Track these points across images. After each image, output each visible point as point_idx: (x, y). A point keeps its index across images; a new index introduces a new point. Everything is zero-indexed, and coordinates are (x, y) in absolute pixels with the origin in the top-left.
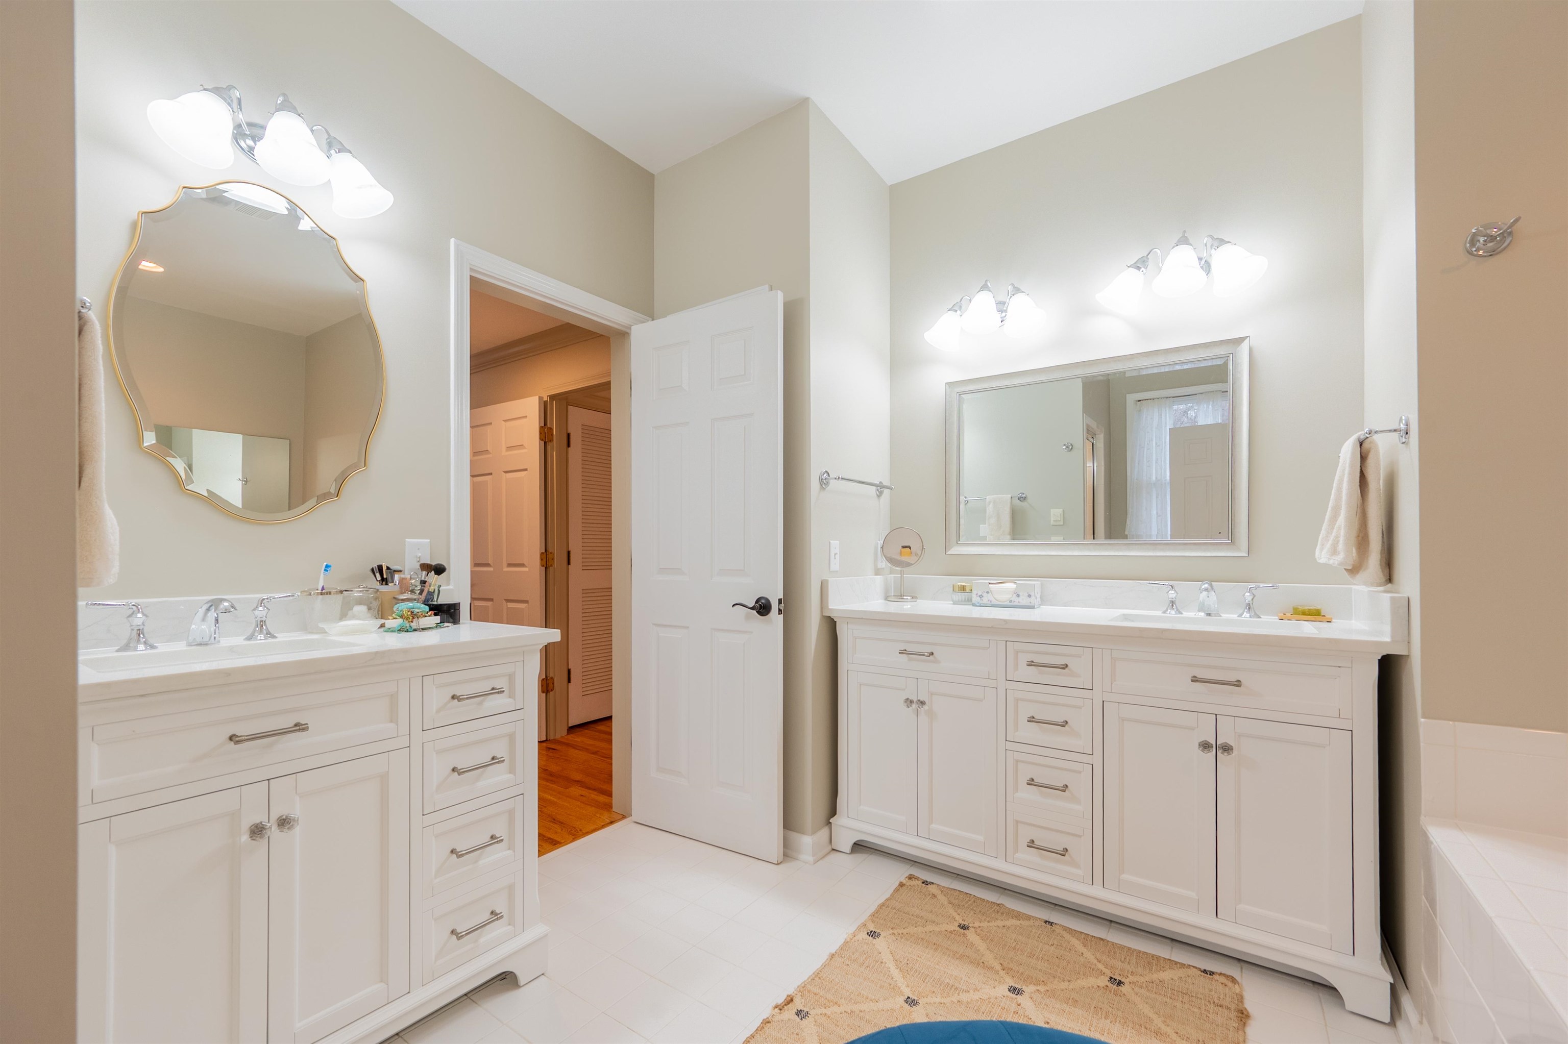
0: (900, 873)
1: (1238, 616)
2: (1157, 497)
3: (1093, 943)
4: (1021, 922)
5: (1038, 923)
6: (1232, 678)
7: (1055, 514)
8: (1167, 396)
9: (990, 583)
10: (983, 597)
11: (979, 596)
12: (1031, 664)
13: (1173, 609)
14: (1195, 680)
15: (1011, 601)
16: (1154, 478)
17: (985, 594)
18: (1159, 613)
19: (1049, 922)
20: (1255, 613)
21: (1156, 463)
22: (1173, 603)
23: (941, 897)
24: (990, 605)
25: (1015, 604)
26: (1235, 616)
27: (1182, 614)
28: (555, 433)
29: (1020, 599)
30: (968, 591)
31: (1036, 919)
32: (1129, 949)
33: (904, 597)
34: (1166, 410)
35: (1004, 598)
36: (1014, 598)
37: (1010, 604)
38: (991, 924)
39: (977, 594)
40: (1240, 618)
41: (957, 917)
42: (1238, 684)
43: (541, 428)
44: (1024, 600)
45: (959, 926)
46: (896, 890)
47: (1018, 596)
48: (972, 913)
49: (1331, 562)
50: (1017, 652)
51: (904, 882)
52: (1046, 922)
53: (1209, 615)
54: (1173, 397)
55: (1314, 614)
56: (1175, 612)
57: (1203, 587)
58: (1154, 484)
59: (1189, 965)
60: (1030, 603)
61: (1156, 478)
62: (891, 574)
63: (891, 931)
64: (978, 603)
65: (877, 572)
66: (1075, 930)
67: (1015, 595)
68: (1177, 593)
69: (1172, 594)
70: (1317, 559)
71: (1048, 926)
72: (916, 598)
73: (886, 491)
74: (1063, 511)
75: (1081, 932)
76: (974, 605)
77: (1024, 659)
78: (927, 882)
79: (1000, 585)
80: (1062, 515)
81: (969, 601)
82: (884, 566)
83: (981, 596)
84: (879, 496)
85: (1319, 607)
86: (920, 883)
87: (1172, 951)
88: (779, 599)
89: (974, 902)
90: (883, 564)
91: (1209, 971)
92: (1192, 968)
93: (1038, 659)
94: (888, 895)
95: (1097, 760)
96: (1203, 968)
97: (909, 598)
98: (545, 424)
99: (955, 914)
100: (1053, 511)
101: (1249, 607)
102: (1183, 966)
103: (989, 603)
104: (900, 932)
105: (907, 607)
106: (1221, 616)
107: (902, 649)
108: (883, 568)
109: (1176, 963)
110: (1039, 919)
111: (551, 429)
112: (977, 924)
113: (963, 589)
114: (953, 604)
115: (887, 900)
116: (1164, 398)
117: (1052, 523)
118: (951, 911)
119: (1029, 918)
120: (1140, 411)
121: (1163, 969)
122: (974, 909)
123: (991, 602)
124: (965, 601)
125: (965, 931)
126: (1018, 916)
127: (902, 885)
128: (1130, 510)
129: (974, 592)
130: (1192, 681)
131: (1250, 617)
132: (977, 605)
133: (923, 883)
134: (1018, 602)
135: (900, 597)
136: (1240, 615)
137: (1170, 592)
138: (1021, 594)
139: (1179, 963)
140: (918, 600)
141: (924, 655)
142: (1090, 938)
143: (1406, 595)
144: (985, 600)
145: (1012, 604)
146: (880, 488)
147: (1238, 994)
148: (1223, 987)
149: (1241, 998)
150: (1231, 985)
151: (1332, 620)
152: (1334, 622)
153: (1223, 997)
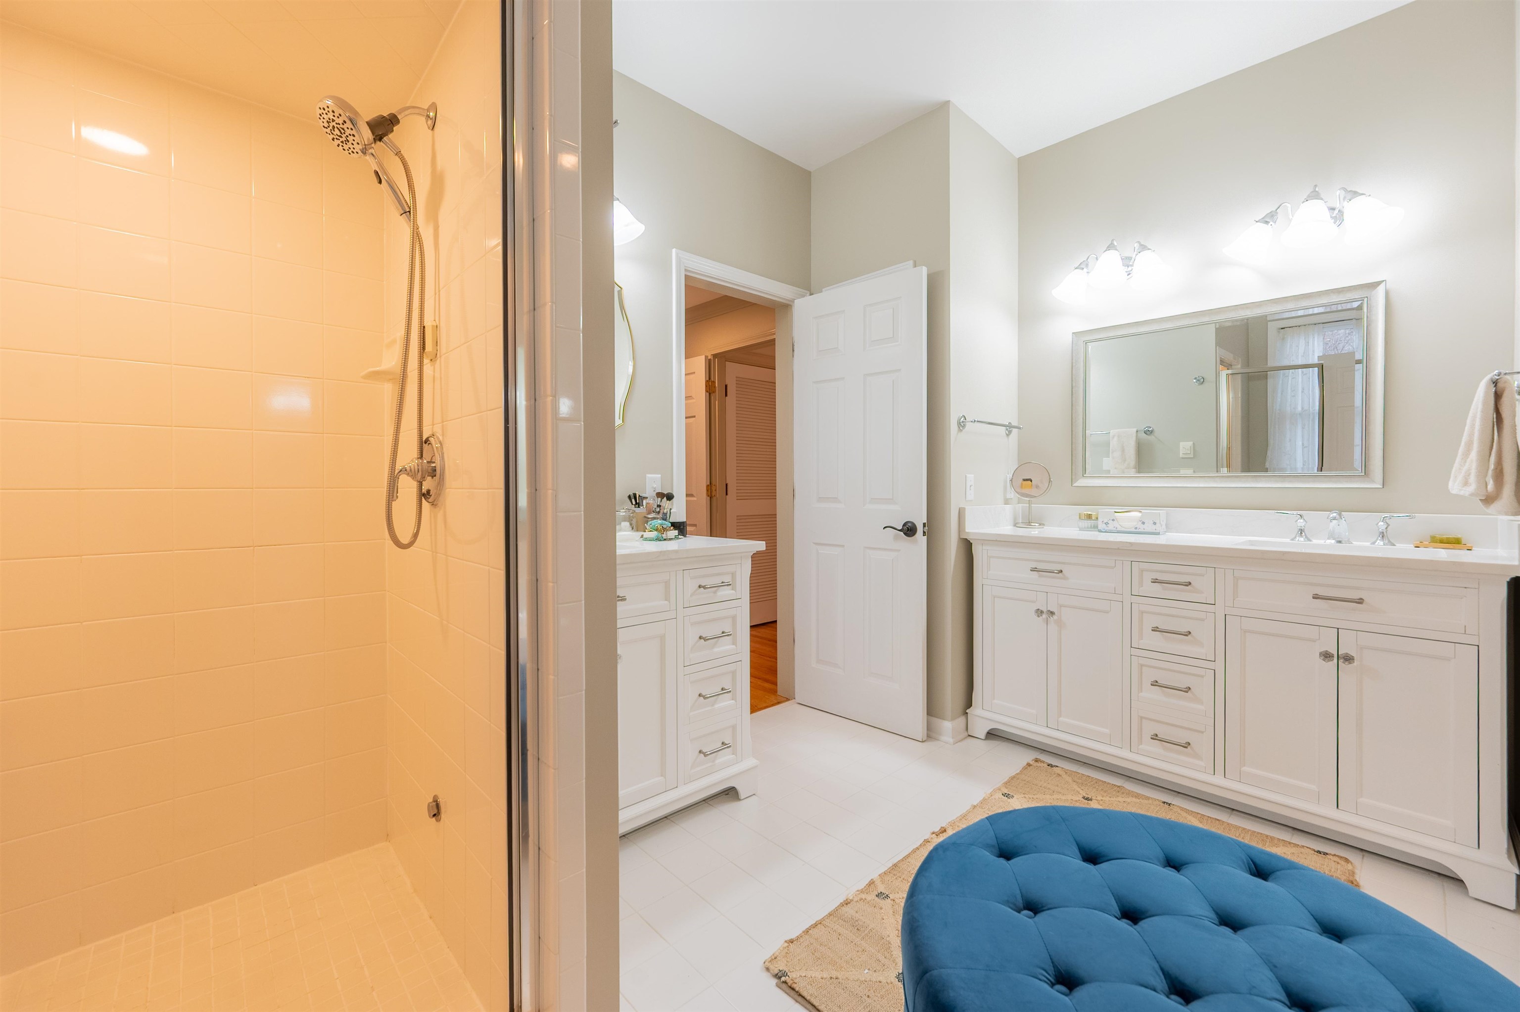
0: (1029, 756)
1: (1371, 544)
2: (1303, 428)
3: (1209, 822)
4: (1141, 800)
5: (1157, 802)
6: (1355, 595)
7: (1185, 446)
8: (1316, 322)
9: (1116, 512)
10: (1108, 524)
11: (1105, 523)
12: (1155, 581)
13: (1302, 536)
14: (1316, 597)
15: (1137, 528)
16: (1300, 409)
17: (1110, 522)
18: (1288, 540)
19: (1167, 803)
20: (1389, 541)
21: (1302, 392)
22: (1301, 531)
23: (1064, 776)
24: (1116, 531)
25: (1140, 530)
26: (1368, 544)
27: (1310, 541)
28: (717, 386)
29: (1145, 526)
30: (1093, 519)
31: (1155, 800)
32: (1244, 829)
33: (1032, 524)
34: (1314, 338)
35: (1129, 525)
36: (1140, 525)
37: (1136, 530)
38: (1112, 799)
39: (1103, 522)
40: (1373, 546)
41: (1081, 792)
42: (1360, 601)
43: (707, 382)
44: (1149, 527)
45: (1084, 798)
46: (1025, 768)
47: (1143, 523)
48: (1094, 790)
49: (1462, 493)
50: (1142, 571)
51: (1031, 763)
52: (1164, 803)
53: (1340, 542)
54: (1323, 323)
55: (1454, 542)
56: (1304, 539)
57: (1331, 516)
58: (1300, 414)
59: (1303, 846)
60: (1155, 529)
61: (1302, 408)
62: (1018, 504)
63: (1023, 795)
64: (1104, 529)
65: (1007, 502)
66: (1191, 811)
67: (1140, 523)
68: (1306, 522)
69: (1301, 523)
70: (1450, 491)
71: (1167, 806)
72: (1044, 525)
73: (1015, 431)
74: (1194, 443)
75: (1198, 813)
76: (1100, 531)
77: (1148, 577)
78: (1052, 765)
79: (1125, 514)
80: (1192, 448)
81: (1095, 527)
82: (1012, 497)
83: (1107, 524)
84: (1007, 435)
85: (1459, 536)
86: (1046, 765)
88: (924, 523)
89: (1096, 783)
90: (1012, 494)
91: (1323, 852)
92: (1305, 848)
93: (1164, 577)
94: (1017, 771)
95: (1219, 666)
96: (1316, 849)
97: (1037, 524)
98: (710, 378)
99: (1079, 789)
100: (1182, 444)
101: (1383, 535)
102: (1297, 845)
103: (1115, 529)
104: (1031, 797)
105: (1035, 532)
106: (1352, 543)
107: (1034, 567)
108: (1012, 499)
109: (1290, 843)
110: (1158, 800)
111: (714, 382)
112: (1099, 798)
113: (1089, 517)
114: (1080, 530)
115: (1017, 774)
116: (1311, 324)
117: (1181, 455)
118: (1075, 787)
119: (1148, 798)
120: (1283, 339)
121: (1277, 846)
122: (1097, 787)
123: (1116, 528)
124: (1091, 528)
125: (1089, 802)
126: (1138, 796)
127: (1029, 765)
128: (1271, 442)
129: (1100, 520)
130: (1314, 598)
131: (1384, 545)
132: (1103, 531)
133: (1048, 765)
134: (1142, 528)
135: (1029, 523)
136: (1374, 543)
137: (1299, 521)
138: (1146, 522)
139: (1293, 843)
140: (1045, 527)
141: (1054, 572)
142: (1206, 818)
144: (1111, 527)
145: (1137, 530)
146: (1009, 428)
147: (1348, 870)
148: (1333, 864)
149: (1353, 873)
150: (1343, 863)
151: (1472, 547)
152: (1473, 549)
153: (1333, 870)
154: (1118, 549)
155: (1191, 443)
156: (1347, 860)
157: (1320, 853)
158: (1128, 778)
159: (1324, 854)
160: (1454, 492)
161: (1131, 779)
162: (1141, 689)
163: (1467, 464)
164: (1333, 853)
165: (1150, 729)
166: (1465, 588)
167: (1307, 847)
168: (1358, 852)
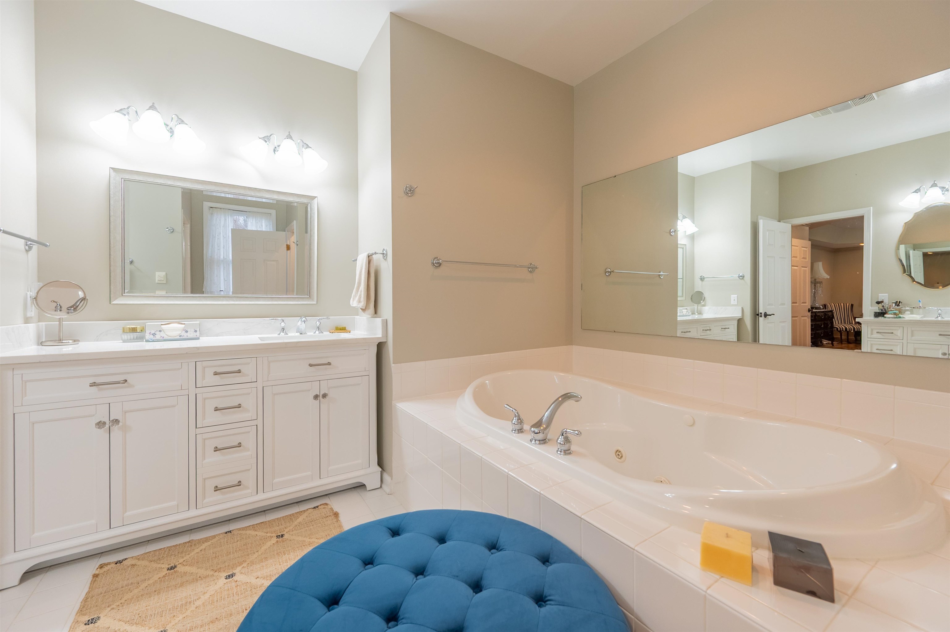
0: (91, 567)
1: (314, 333)
2: (224, 269)
3: (259, 527)
4: (211, 541)
5: (221, 536)
6: (325, 361)
7: (159, 275)
8: (230, 209)
9: (162, 325)
10: (156, 334)
11: (153, 334)
12: (216, 374)
13: (284, 332)
14: (311, 365)
15: (181, 336)
16: (222, 257)
17: (158, 333)
18: (276, 335)
19: (228, 532)
20: (321, 331)
21: (224, 248)
22: (283, 329)
23: (139, 563)
24: (163, 340)
25: (184, 337)
26: (312, 333)
27: (287, 335)
29: (188, 334)
30: (138, 331)
31: (219, 534)
32: (278, 519)
33: (64, 341)
34: (229, 217)
35: (175, 334)
36: (183, 333)
37: (180, 338)
38: (191, 555)
39: (150, 333)
40: (315, 334)
41: (163, 566)
42: (329, 364)
44: (191, 334)
45: (168, 569)
46: (93, 582)
47: (187, 332)
48: (173, 557)
51: (97, 572)
52: (226, 533)
53: (301, 334)
54: (233, 210)
55: (343, 330)
56: (284, 334)
58: (222, 261)
59: (307, 509)
60: (196, 336)
61: (224, 257)
62: (39, 322)
63: (109, 609)
64: (152, 339)
65: (27, 320)
66: (245, 527)
67: (184, 332)
68: (285, 324)
69: (283, 324)
70: (351, 305)
71: (229, 534)
72: (78, 341)
73: (35, 247)
74: (166, 273)
75: (249, 526)
76: (147, 341)
77: (211, 371)
78: (119, 561)
79: (167, 325)
80: (165, 276)
81: (141, 339)
82: (33, 315)
83: (154, 334)
84: (27, 251)
85: (345, 326)
86: (113, 565)
87: (299, 507)
89: (169, 550)
90: (32, 312)
91: (316, 507)
92: (309, 510)
93: (219, 370)
94: (86, 590)
95: (259, 422)
96: (313, 507)
97: (70, 341)
99: (159, 566)
100: (157, 274)
101: (318, 328)
102: (304, 511)
103: (162, 338)
104: (117, 604)
105: (68, 349)
106: (307, 334)
107: (91, 383)
108: (32, 317)
109: (301, 512)
110: (221, 533)
112: (181, 561)
113: (134, 330)
114: (123, 342)
115: (88, 592)
117: (157, 281)
118: (154, 565)
119: (214, 537)
120: (212, 214)
121: (298, 518)
122: (173, 553)
123: (163, 337)
124: (134, 339)
125: (175, 569)
126: (206, 540)
127: (95, 576)
128: (206, 275)
129: (148, 331)
131: (319, 333)
132: (151, 340)
133: (116, 564)
134: (185, 335)
135: (60, 341)
136: (315, 333)
137: (282, 323)
138: (189, 330)
139: (303, 511)
140: (80, 343)
141: (119, 383)
142: (255, 526)
143: (386, 318)
144: (158, 337)
145: (181, 338)
146: (29, 243)
147: (330, 509)
148: (324, 509)
149: (332, 509)
150: (326, 506)
151: (350, 331)
152: (351, 332)
153: (326, 513)
154: (187, 353)
155: (164, 273)
156: (326, 504)
157: (315, 508)
158: (190, 531)
159: (317, 508)
160: (354, 305)
161: (193, 531)
162: (204, 458)
163: (359, 292)
164: (320, 504)
165: (211, 485)
166: (365, 350)
167: (309, 509)
168: (325, 497)
